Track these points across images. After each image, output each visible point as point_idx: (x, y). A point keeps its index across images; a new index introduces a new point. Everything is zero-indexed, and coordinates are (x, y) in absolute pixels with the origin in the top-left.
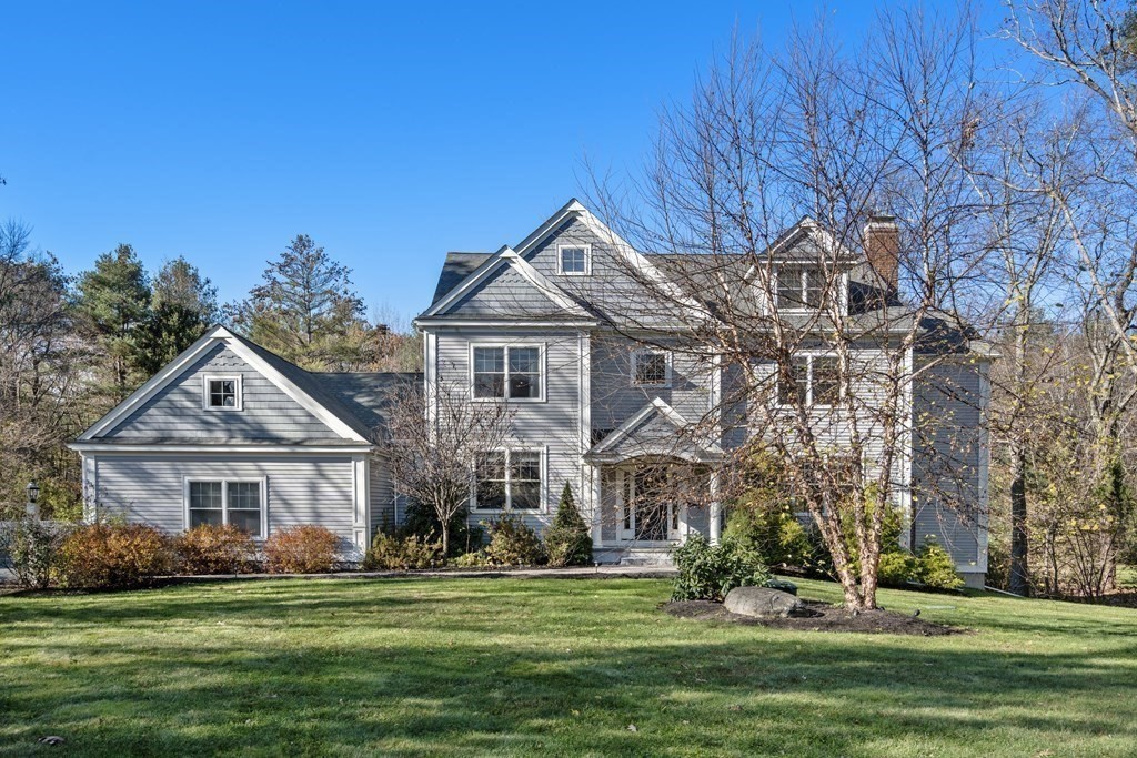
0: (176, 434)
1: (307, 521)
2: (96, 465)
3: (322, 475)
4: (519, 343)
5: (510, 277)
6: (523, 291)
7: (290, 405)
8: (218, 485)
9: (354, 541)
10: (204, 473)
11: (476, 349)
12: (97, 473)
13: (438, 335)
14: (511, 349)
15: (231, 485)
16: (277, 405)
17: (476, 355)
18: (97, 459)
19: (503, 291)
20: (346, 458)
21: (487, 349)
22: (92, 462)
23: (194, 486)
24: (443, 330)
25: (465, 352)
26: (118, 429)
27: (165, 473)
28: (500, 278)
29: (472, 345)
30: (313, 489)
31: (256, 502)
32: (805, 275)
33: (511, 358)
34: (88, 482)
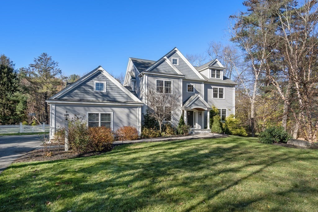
0: (85, 98)
1: (126, 125)
2: (55, 108)
3: (131, 112)
4: (167, 80)
5: (165, 64)
6: (168, 67)
7: (121, 91)
8: (98, 114)
9: (138, 130)
10: (94, 111)
11: (157, 81)
12: (55, 110)
13: (148, 76)
14: (165, 81)
15: (102, 114)
16: (117, 91)
17: (157, 82)
18: (56, 106)
19: (163, 67)
20: (136, 107)
21: (160, 81)
22: (54, 107)
23: (90, 114)
24: (149, 75)
25: (155, 81)
26: (64, 96)
27: (81, 110)
28: (163, 63)
29: (156, 79)
30: (128, 116)
31: (109, 119)
32: (216, 71)
33: (165, 83)
34: (52, 113)
